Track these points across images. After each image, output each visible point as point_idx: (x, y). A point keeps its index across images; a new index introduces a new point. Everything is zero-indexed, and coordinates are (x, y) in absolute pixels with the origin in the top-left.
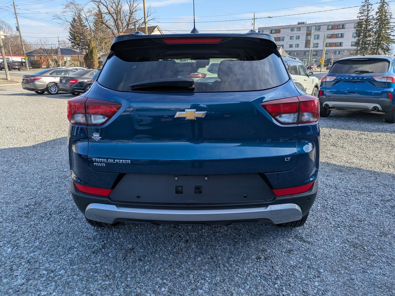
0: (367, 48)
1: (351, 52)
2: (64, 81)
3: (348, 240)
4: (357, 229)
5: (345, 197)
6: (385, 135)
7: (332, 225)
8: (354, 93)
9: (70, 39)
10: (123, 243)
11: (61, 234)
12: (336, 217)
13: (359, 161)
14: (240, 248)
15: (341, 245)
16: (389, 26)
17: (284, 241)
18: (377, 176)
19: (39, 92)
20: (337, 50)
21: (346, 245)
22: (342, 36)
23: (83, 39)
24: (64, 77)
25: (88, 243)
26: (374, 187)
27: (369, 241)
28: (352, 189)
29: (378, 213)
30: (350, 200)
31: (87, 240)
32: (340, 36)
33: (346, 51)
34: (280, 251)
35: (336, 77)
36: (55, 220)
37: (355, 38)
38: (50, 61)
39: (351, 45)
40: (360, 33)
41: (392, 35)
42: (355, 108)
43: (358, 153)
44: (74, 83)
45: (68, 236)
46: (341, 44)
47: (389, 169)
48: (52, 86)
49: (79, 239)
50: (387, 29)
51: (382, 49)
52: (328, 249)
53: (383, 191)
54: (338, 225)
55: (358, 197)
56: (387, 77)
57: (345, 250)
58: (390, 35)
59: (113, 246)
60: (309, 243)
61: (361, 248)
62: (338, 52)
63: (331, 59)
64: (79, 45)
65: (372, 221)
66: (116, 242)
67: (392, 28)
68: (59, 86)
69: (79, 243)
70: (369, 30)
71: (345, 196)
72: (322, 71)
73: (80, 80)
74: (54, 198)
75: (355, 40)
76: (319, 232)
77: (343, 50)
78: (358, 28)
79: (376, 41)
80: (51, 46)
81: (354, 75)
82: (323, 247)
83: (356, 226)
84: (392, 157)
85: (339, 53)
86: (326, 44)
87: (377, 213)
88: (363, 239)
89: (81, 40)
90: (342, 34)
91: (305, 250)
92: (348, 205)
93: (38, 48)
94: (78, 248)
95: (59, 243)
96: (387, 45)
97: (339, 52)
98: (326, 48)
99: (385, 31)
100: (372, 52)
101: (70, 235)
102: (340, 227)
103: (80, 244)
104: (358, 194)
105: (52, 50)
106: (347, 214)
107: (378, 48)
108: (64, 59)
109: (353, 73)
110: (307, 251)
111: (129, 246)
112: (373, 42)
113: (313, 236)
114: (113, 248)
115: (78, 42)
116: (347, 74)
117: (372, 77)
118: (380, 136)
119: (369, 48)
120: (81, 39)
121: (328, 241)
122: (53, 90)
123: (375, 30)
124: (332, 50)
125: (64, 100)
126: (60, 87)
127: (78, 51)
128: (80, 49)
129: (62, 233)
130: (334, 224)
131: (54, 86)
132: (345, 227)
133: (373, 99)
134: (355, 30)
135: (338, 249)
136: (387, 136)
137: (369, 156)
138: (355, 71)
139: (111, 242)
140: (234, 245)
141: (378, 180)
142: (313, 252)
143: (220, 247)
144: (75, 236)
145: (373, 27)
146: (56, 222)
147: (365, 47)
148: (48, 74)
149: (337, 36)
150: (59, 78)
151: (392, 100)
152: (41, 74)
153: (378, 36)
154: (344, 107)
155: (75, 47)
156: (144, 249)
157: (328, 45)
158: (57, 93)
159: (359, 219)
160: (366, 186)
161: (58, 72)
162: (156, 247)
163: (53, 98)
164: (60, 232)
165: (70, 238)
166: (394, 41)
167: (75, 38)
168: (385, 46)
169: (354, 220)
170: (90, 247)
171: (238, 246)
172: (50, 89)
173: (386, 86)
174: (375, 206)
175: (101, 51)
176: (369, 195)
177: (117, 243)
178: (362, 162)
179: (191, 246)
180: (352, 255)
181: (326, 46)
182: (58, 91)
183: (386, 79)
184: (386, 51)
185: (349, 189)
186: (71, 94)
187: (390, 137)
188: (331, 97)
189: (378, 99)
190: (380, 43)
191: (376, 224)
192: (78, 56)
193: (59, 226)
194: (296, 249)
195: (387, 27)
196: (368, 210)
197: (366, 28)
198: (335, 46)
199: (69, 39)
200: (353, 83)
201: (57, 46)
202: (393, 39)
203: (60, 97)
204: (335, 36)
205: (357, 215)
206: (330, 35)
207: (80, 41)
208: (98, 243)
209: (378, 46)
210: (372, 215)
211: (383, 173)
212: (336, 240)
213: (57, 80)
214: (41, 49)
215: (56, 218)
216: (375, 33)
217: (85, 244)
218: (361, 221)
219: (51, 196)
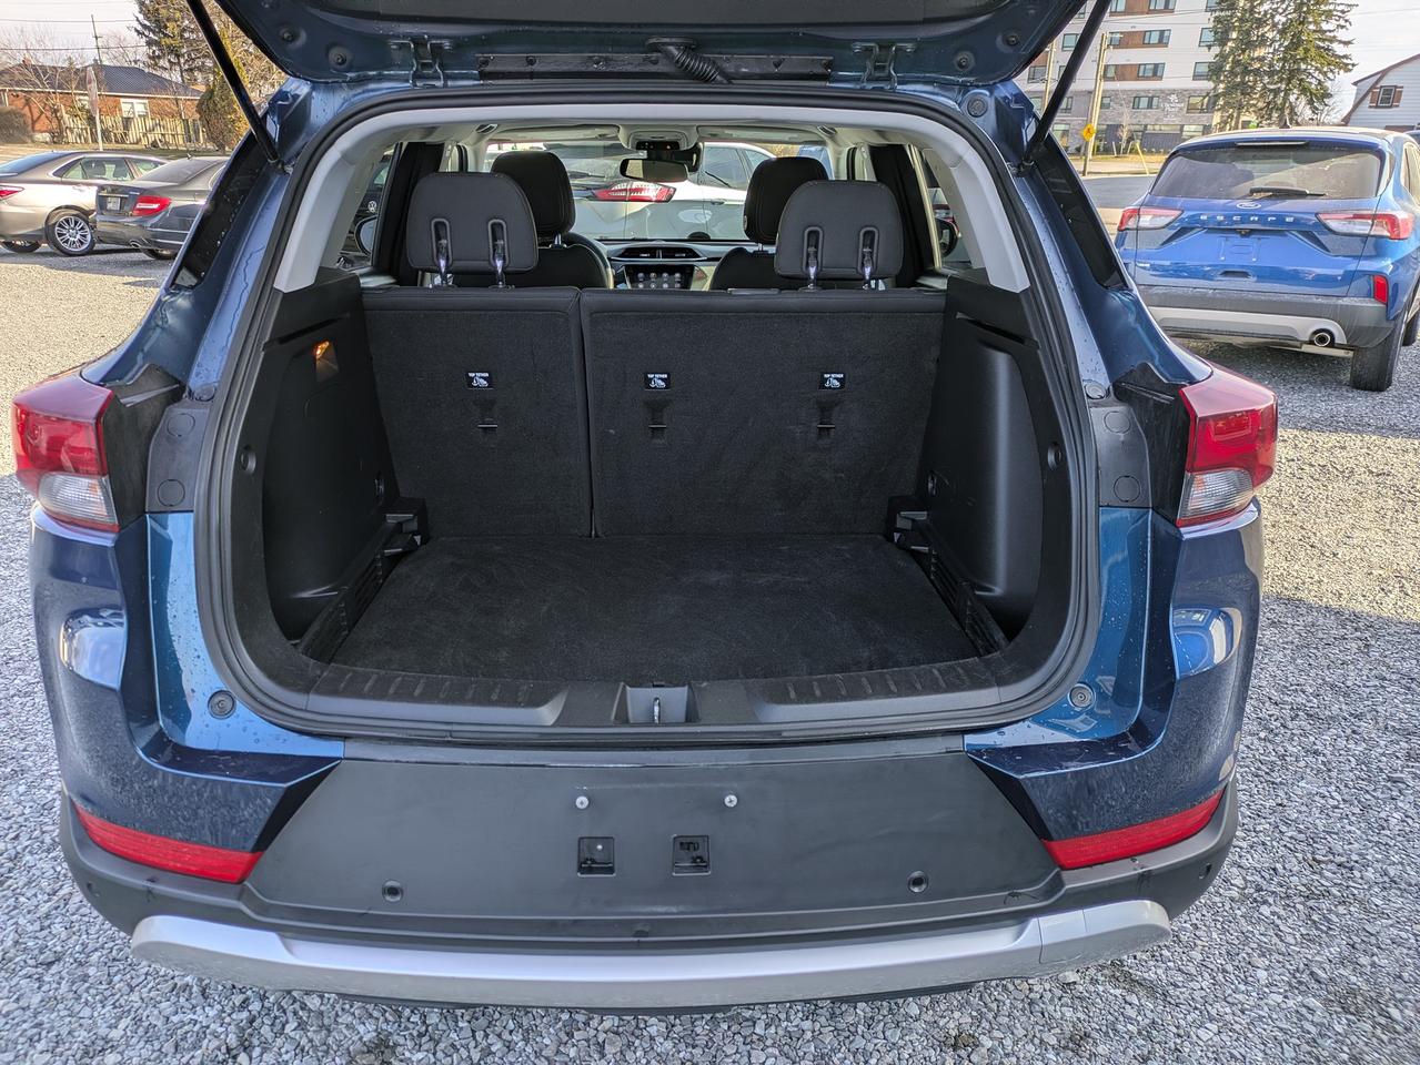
0: (1251, 87)
1: (1193, 100)
2: (113, 204)
3: (1312, 973)
4: (1341, 909)
5: (1260, 739)
6: (1359, 444)
7: (1235, 893)
8: (1245, 275)
9: (139, 28)
10: (337, 1015)
11: (52, 963)
12: (1244, 845)
13: (1285, 565)
14: (861, 1028)
15: (1291, 1003)
16: (1332, 7)
17: (1047, 986)
18: (1367, 634)
19: (18, 243)
20: (1144, 91)
21: (1313, 1002)
22: (1163, 40)
23: (192, 32)
24: (115, 189)
25: (175, 1019)
26: (1368, 690)
27: (1400, 977)
28: (1285, 703)
29: (1410, 821)
30: (1283, 756)
31: (173, 999)
32: (1155, 38)
33: (1173, 97)
34: (1037, 1041)
35: (1178, 212)
36: (30, 883)
37: (1209, 47)
38: (66, 116)
39: (1194, 76)
40: (1226, 32)
41: (1340, 42)
42: (1244, 335)
43: (1274, 526)
44: (154, 212)
45: (85, 978)
46: (1156, 72)
47: (1409, 601)
48: (67, 221)
49: (135, 997)
50: (1323, 17)
51: (1304, 90)
52: (1237, 1027)
53: (1404, 711)
54: (1259, 889)
55: (1312, 739)
56: (1374, 217)
57: (1313, 1029)
58: (1332, 40)
59: (288, 1028)
60: (1151, 989)
61: (1375, 1014)
62: (1144, 103)
63: (1118, 127)
64: (178, 56)
65: (1394, 863)
66: (304, 1007)
67: (1343, 12)
68: (95, 222)
69: (132, 1015)
70: (1260, 19)
71: (1262, 735)
72: (1088, 170)
73: (177, 202)
74: (39, 764)
75: (1210, 56)
76: (1185, 929)
77: (1165, 94)
78: (1222, 10)
79: (1284, 59)
80: (65, 55)
81: (1247, 204)
82: (1214, 1012)
83: (1335, 897)
84: (1405, 543)
85: (1150, 106)
86: (1106, 67)
87: (1403, 821)
88: (1373, 965)
89: (186, 35)
90: (1162, 32)
91: (1140, 1033)
92: (1281, 783)
93: (13, 63)
94: (128, 1045)
95: (40, 1018)
96: (1321, 77)
97: (1151, 99)
98: (1104, 85)
99: (1315, 22)
100: (1269, 103)
101: (92, 971)
102: (1271, 900)
103: (137, 1021)
104: (1309, 727)
105: (68, 70)
106: (1284, 829)
107: (1290, 90)
108: (120, 110)
109: (1244, 198)
110: (1150, 1038)
111: (361, 1029)
112: (1271, 65)
113: (1165, 952)
114: (288, 1046)
115: (176, 43)
116: (1222, 201)
117: (1316, 214)
118: (1344, 448)
119: (1259, 87)
120: (184, 30)
121: (1232, 977)
122: (73, 237)
123: (1284, 20)
124: (1124, 91)
125: (116, 278)
126: (101, 227)
127: (176, 77)
128: (182, 72)
129: (59, 960)
130: (1239, 882)
131: (76, 223)
132: (1288, 897)
133: (1314, 300)
134: (1212, 19)
135: (1278, 1023)
136: (1368, 448)
137: (1321, 540)
138: (1253, 191)
139: (281, 1008)
140: (833, 1016)
141: (1375, 654)
142: (1178, 1041)
143: (772, 1030)
144: (116, 979)
145: (1276, 10)
146: (35, 895)
147: (1243, 83)
148: (50, 175)
149: (1146, 42)
150: (96, 188)
151: (1387, 305)
152: (23, 172)
153: (1291, 42)
154: (1202, 331)
155: (164, 63)
156: (431, 1045)
157: (1111, 73)
158: (91, 251)
159: (1339, 859)
160: (1332, 686)
161: (92, 166)
162: (487, 1036)
163: (71, 269)
164: (48, 956)
165: (92, 991)
166: (1345, 61)
167: (160, 26)
168: (1313, 81)
169: (1319, 862)
170: (184, 1039)
171: (850, 1019)
172: (60, 235)
173: (1370, 249)
174: (1389, 784)
175: (266, 79)
176: (1354, 732)
177: (310, 1011)
178: (1296, 567)
179: (642, 1026)
180: (1345, 1057)
181: (1105, 77)
182: (92, 243)
183: (1370, 221)
184: (1318, 99)
185: (1270, 699)
186: (143, 256)
187: (1380, 452)
188: (1155, 290)
189: (1333, 301)
190: (1298, 69)
191: (1413, 882)
192: (177, 100)
193: (47, 916)
194: (1104, 1029)
195: (1325, 11)
196: (1365, 808)
197: (1252, 10)
198: (1138, 78)
199: (137, 31)
200: (1243, 236)
201: (90, 57)
202: (1345, 57)
203: (100, 269)
204: (1138, 40)
205: (1328, 833)
206: (1118, 36)
207: (182, 36)
208: (219, 1016)
209: (1289, 81)
210: (1388, 832)
211: (1388, 622)
212: (1262, 974)
213: (86, 197)
214: (25, 65)
215: (38, 873)
216: (1283, 32)
217: (159, 1024)
218: (1351, 869)
219: (25, 750)
